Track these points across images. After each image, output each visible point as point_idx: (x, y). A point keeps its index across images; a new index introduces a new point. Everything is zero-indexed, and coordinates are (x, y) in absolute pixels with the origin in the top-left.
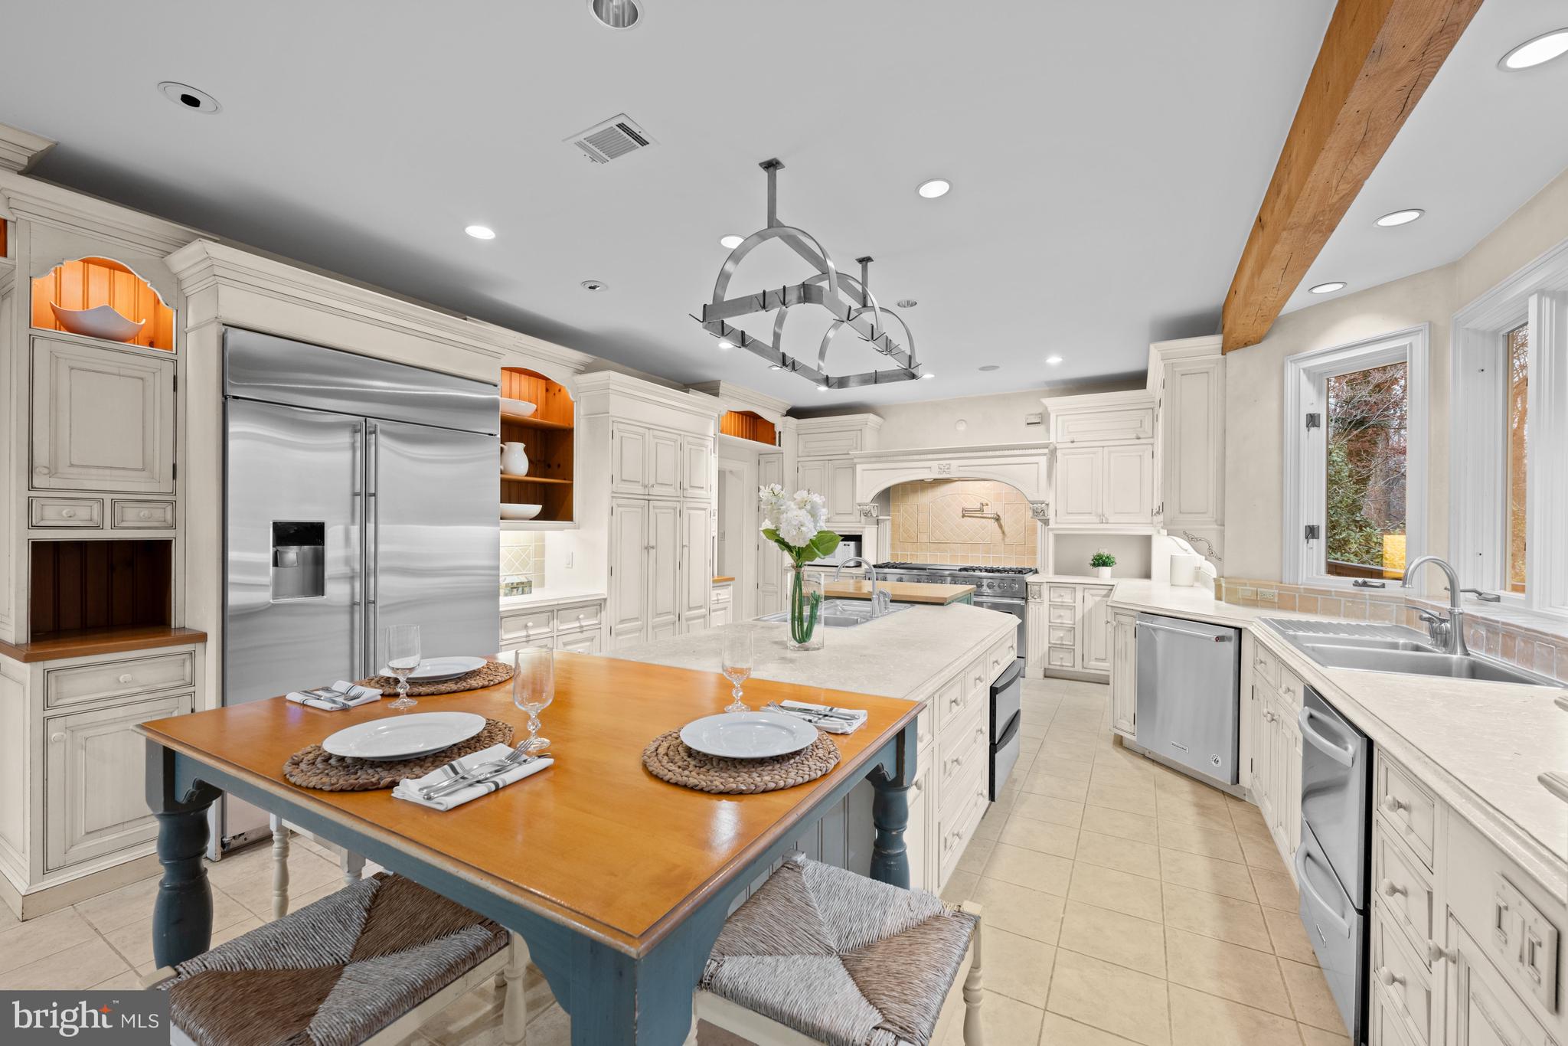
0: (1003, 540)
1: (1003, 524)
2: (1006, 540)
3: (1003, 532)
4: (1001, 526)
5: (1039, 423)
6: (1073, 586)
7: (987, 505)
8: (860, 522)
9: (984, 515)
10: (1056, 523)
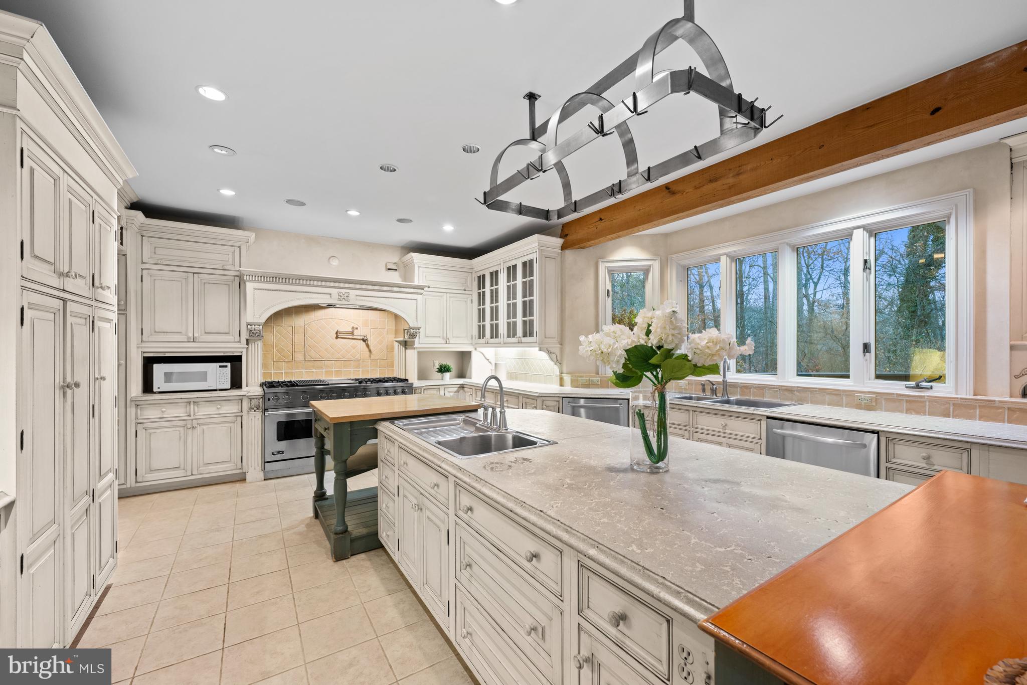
0: (370, 356)
1: (369, 344)
2: (372, 356)
3: (370, 351)
4: (368, 346)
5: (396, 270)
6: (438, 387)
7: (357, 329)
8: (239, 342)
9: (354, 337)
10: (419, 343)
